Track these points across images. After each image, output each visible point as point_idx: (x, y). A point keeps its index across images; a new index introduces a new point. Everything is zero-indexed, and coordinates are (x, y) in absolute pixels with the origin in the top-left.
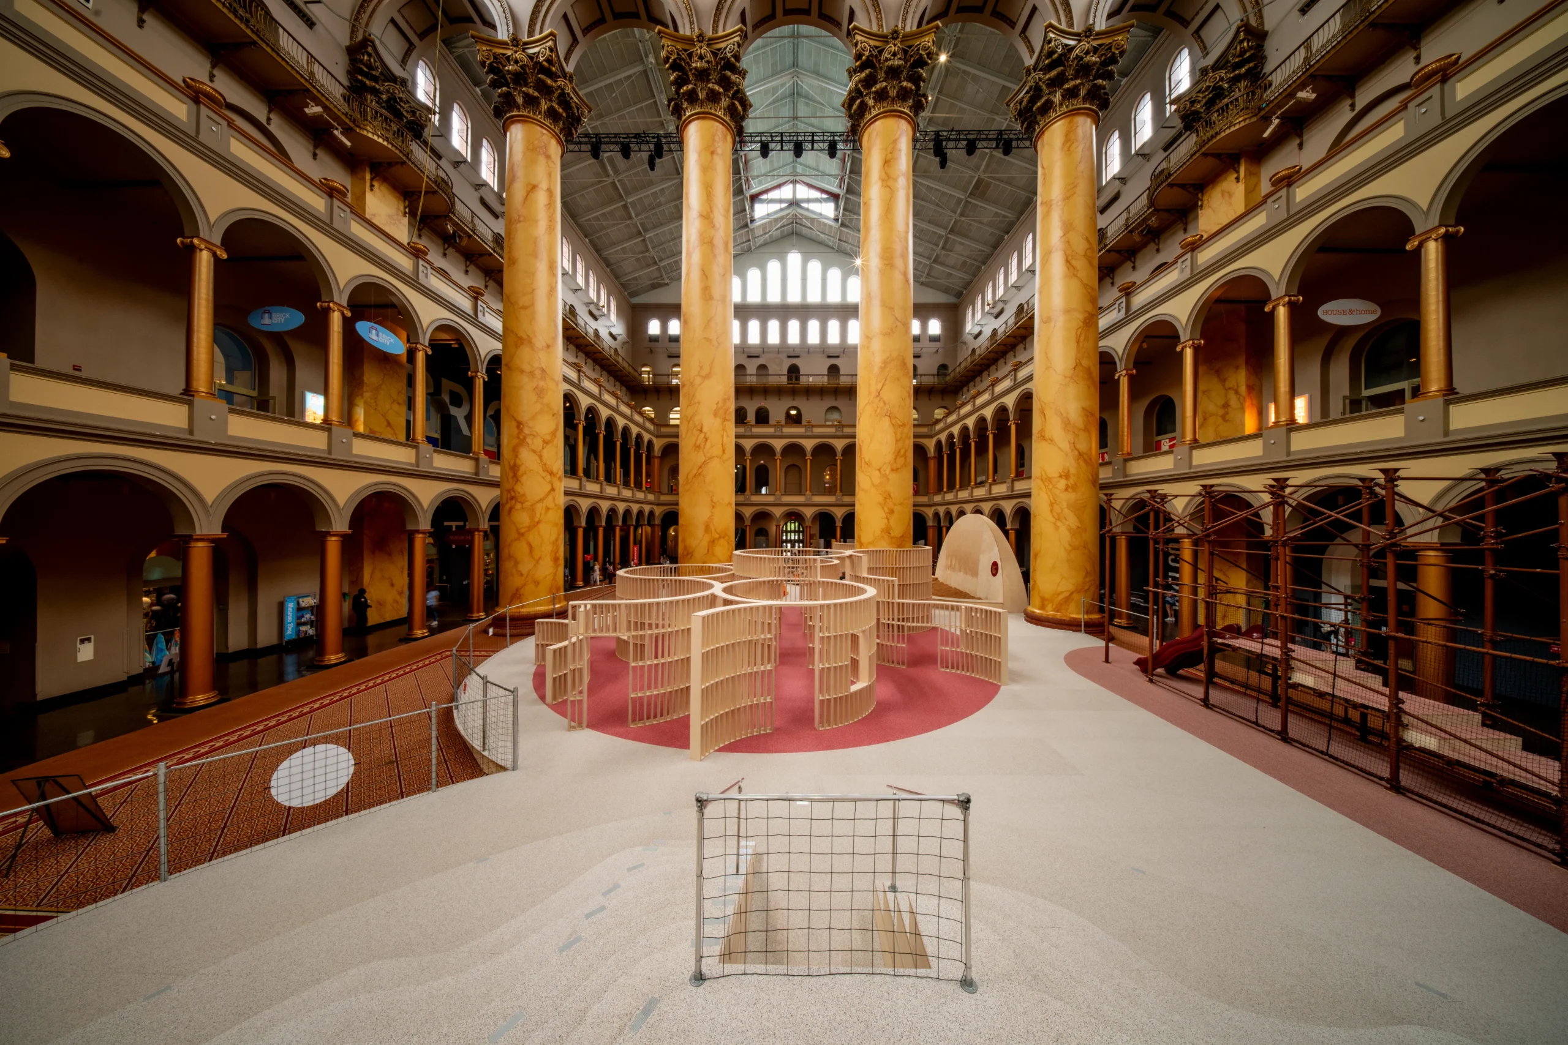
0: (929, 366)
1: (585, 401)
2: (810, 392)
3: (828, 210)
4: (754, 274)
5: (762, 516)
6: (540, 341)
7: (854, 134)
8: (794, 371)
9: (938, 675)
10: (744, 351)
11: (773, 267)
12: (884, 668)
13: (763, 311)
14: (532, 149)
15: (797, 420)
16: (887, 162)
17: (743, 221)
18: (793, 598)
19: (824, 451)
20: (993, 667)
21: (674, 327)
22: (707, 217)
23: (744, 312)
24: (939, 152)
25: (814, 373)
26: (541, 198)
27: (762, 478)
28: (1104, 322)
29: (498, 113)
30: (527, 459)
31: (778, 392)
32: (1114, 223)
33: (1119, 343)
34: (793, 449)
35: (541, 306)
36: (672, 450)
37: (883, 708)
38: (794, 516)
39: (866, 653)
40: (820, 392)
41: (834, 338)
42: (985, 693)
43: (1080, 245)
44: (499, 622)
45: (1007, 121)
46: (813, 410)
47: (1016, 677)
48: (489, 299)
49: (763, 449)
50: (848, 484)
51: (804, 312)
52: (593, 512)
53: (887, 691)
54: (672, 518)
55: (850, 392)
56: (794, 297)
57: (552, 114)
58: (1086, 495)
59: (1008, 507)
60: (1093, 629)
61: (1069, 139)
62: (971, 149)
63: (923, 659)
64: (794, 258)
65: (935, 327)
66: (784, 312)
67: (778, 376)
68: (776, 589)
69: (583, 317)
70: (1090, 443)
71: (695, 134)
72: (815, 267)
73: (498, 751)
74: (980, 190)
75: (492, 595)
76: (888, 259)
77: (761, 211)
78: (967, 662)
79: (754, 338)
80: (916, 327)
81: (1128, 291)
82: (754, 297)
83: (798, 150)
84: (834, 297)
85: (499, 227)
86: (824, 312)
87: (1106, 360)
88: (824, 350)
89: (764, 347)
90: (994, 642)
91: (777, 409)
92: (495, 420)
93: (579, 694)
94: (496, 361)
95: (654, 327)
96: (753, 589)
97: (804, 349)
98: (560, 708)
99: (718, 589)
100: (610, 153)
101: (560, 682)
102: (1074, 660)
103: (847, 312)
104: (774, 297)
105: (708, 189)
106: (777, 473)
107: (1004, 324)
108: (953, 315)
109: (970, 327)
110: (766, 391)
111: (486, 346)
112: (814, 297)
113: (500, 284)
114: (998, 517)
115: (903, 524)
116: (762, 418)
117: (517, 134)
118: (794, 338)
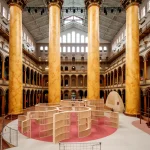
0: (104, 57)
1: (26, 66)
2: (77, 63)
3: (81, 22)
4: (64, 37)
5: (67, 91)
6: (18, 54)
7: (87, 8)
8: (74, 58)
9: (104, 127)
10: (62, 53)
11: (69, 35)
12: (93, 125)
13: (67, 45)
14: (15, 12)
15: (74, 69)
16: (94, 15)
17: (62, 25)
18: (74, 110)
19: (80, 76)
20: (116, 124)
21: (46, 48)
22: (54, 27)
23: (62, 45)
24: (105, 12)
25: (78, 59)
26: (18, 22)
27: (67, 82)
28: (141, 50)
29: (8, 3)
30: (15, 80)
31: (70, 63)
32: (143, 27)
33: (144, 54)
34: (74, 76)
35: (18, 46)
36: (46, 77)
37: (93, 133)
38: (74, 91)
39: (89, 122)
40: (80, 63)
41: (82, 51)
42: (114, 130)
43: (135, 34)
44: (10, 116)
45: (119, 5)
46: (78, 67)
47: (121, 127)
48: (6, 44)
49: (67, 76)
50: (86, 84)
51: (76, 45)
52: (28, 91)
53: (93, 130)
54: (46, 92)
55: (86, 63)
56: (73, 42)
57: (20, 4)
58: (136, 88)
59: (121, 89)
60: (138, 116)
61: (133, 11)
62: (112, 11)
63: (101, 123)
64: (73, 33)
65: (105, 48)
66: (71, 45)
67: (70, 59)
68: (70, 108)
69: (26, 47)
70: (138, 76)
71: (51, 9)
72: (78, 35)
73: (13, 143)
74: (115, 18)
75: (7, 110)
76: (94, 37)
77: (66, 22)
78: (111, 124)
79: (64, 51)
80: (101, 48)
81: (146, 43)
82: (64, 42)
83: (74, 11)
84: (83, 42)
85: (7, 27)
86: (80, 45)
87: (141, 58)
88: (80, 53)
89: (67, 53)
90: (116, 119)
91: (70, 67)
92: (7, 71)
93: (29, 131)
94: (7, 58)
95: (42, 48)
96: (65, 108)
97: (76, 53)
98: (25, 134)
99: (58, 109)
100: (32, 11)
101: (25, 129)
102: (134, 123)
103: (85, 45)
104: (69, 42)
105: (54, 21)
106: (70, 81)
107: (120, 48)
108: (109, 45)
109: (113, 49)
110: (67, 63)
111: (5, 55)
112: (78, 42)
113: (8, 41)
114: (119, 92)
115: (98, 93)
116: (66, 69)
117: (12, 8)
118: (73, 51)
